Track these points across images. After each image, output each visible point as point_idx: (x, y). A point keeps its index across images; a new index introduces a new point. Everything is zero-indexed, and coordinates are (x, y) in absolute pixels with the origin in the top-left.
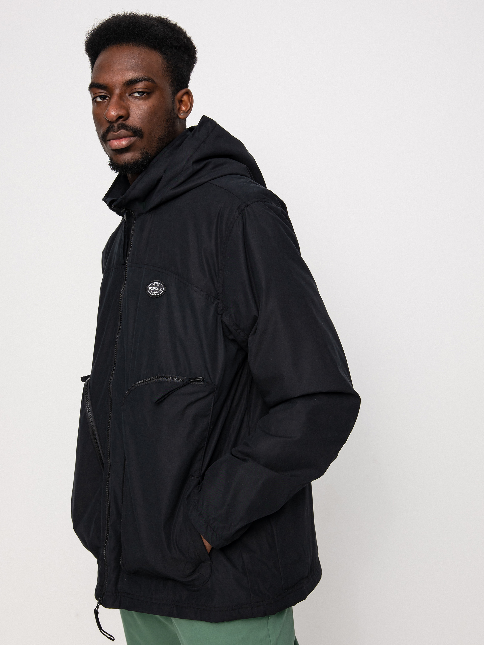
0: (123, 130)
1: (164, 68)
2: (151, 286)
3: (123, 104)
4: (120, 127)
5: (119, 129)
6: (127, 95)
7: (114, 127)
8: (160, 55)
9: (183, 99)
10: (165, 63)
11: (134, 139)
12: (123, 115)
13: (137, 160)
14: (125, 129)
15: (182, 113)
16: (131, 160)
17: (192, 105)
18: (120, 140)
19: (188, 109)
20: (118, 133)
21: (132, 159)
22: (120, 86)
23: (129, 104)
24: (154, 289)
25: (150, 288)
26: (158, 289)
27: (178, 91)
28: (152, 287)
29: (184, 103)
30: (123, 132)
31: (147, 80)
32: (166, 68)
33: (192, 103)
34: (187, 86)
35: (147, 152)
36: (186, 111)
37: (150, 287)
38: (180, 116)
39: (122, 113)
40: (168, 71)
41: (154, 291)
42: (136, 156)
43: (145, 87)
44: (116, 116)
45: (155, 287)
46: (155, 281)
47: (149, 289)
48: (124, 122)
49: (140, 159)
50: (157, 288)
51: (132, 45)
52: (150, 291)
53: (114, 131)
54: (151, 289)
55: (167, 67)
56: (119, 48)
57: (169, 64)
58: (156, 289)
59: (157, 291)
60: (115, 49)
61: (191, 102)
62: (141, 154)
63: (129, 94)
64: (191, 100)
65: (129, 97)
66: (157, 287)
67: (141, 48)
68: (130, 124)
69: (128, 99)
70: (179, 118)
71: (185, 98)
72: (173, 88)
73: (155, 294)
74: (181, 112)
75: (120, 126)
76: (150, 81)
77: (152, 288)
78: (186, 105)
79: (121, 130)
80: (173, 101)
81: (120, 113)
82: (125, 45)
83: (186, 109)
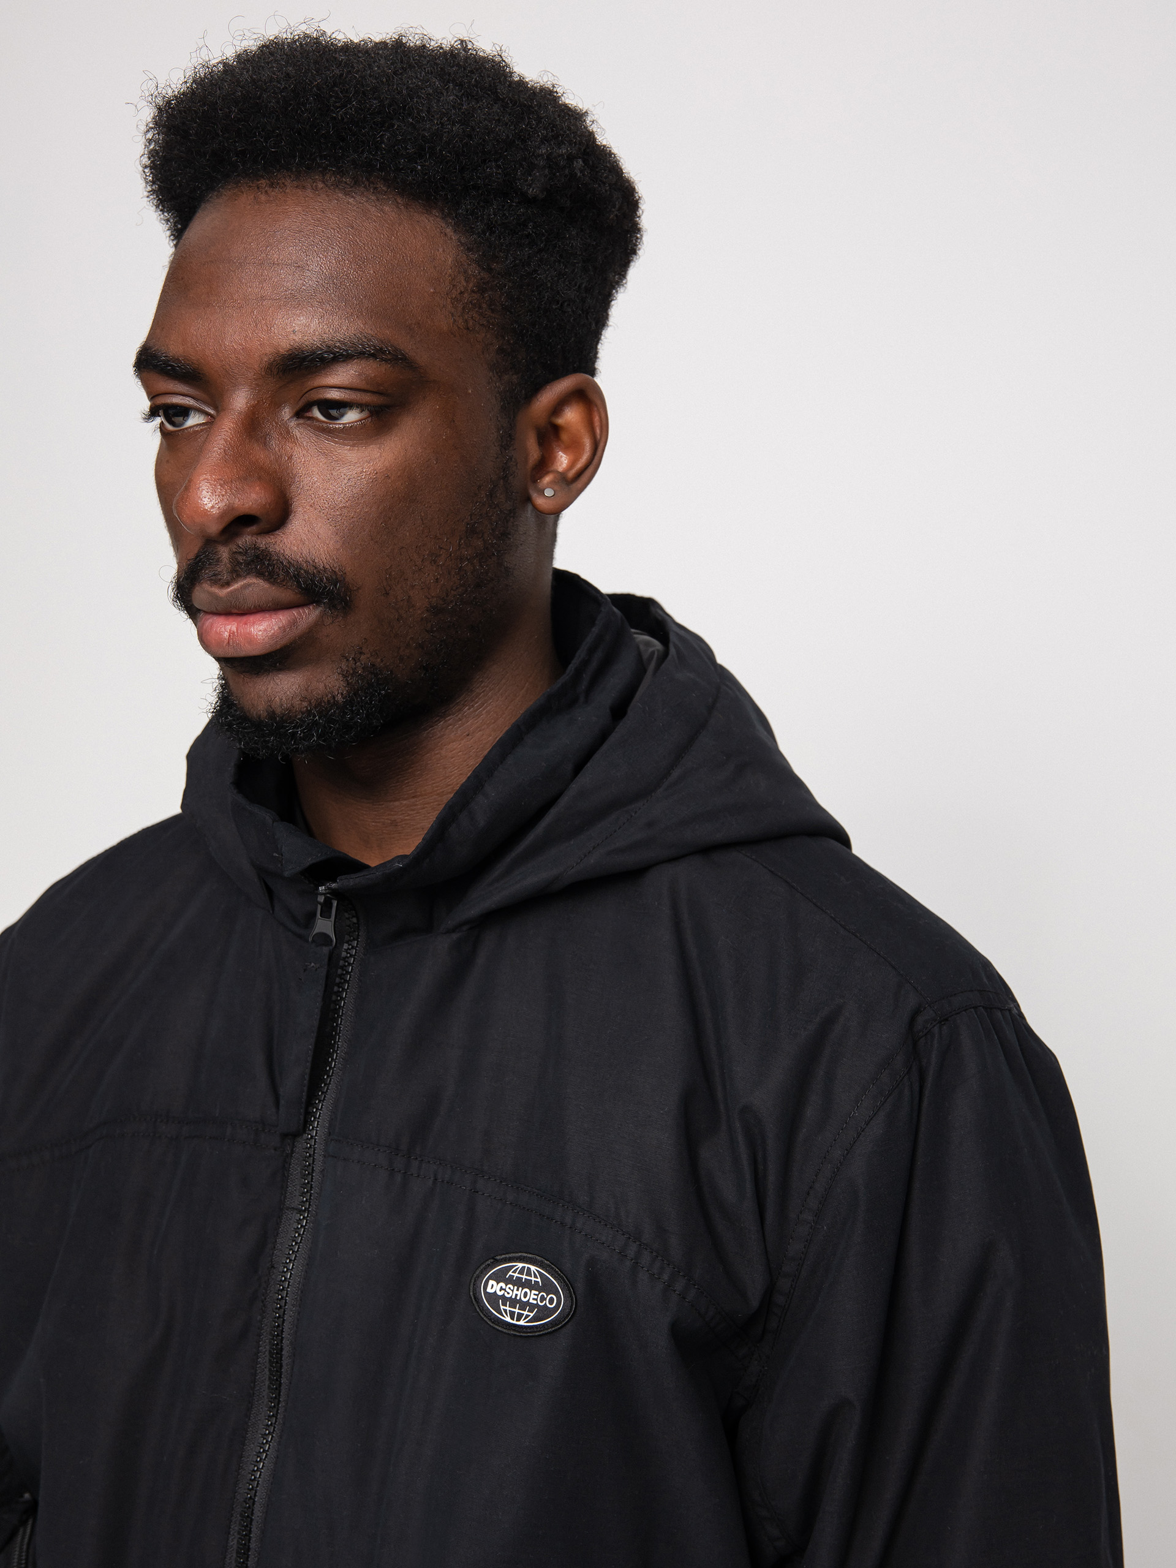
0: (251, 580)
1: (461, 293)
2: (499, 1277)
3: (260, 455)
4: (239, 563)
5: (236, 571)
6: (286, 413)
7: (218, 561)
8: (449, 231)
9: (560, 421)
10: (473, 269)
11: (308, 616)
12: (252, 512)
13: (326, 700)
14: (260, 574)
15: (549, 486)
16: (297, 702)
17: (601, 444)
18: (244, 618)
19: (579, 465)
20: (231, 592)
21: (303, 699)
22: (250, 375)
23: (290, 458)
24: (515, 1292)
25: (494, 1287)
26: (532, 1296)
27: (536, 388)
28: (502, 1284)
29: (564, 436)
30: (253, 587)
31: (373, 356)
32: (473, 291)
33: (603, 439)
34: (586, 361)
35: (373, 665)
36: (571, 474)
37: (491, 1282)
38: (540, 501)
39: (252, 499)
40: (484, 306)
41: (514, 1302)
42: (321, 686)
43: (363, 385)
44: (223, 514)
45: (519, 1283)
46: (517, 1255)
47: (489, 1290)
48: (263, 542)
49: (339, 698)
50: (526, 1290)
51: (320, 185)
52: (493, 1298)
53: (216, 581)
54: (500, 1293)
55: (481, 289)
56: (263, 198)
57: (489, 270)
58: (526, 1294)
59: (532, 1307)
60: (245, 199)
61: (598, 431)
62: (345, 676)
63: (295, 410)
64: (597, 424)
65: (293, 423)
66: (527, 1284)
67: (358, 198)
68: (288, 552)
69: (287, 435)
70: (535, 507)
71: (571, 416)
72: (506, 377)
73: (518, 1320)
74: (547, 479)
75: (240, 558)
76: (386, 361)
77: (501, 1289)
78: (574, 447)
79: (245, 577)
80: (508, 439)
81: (237, 502)
82: (288, 182)
83: (572, 465)
